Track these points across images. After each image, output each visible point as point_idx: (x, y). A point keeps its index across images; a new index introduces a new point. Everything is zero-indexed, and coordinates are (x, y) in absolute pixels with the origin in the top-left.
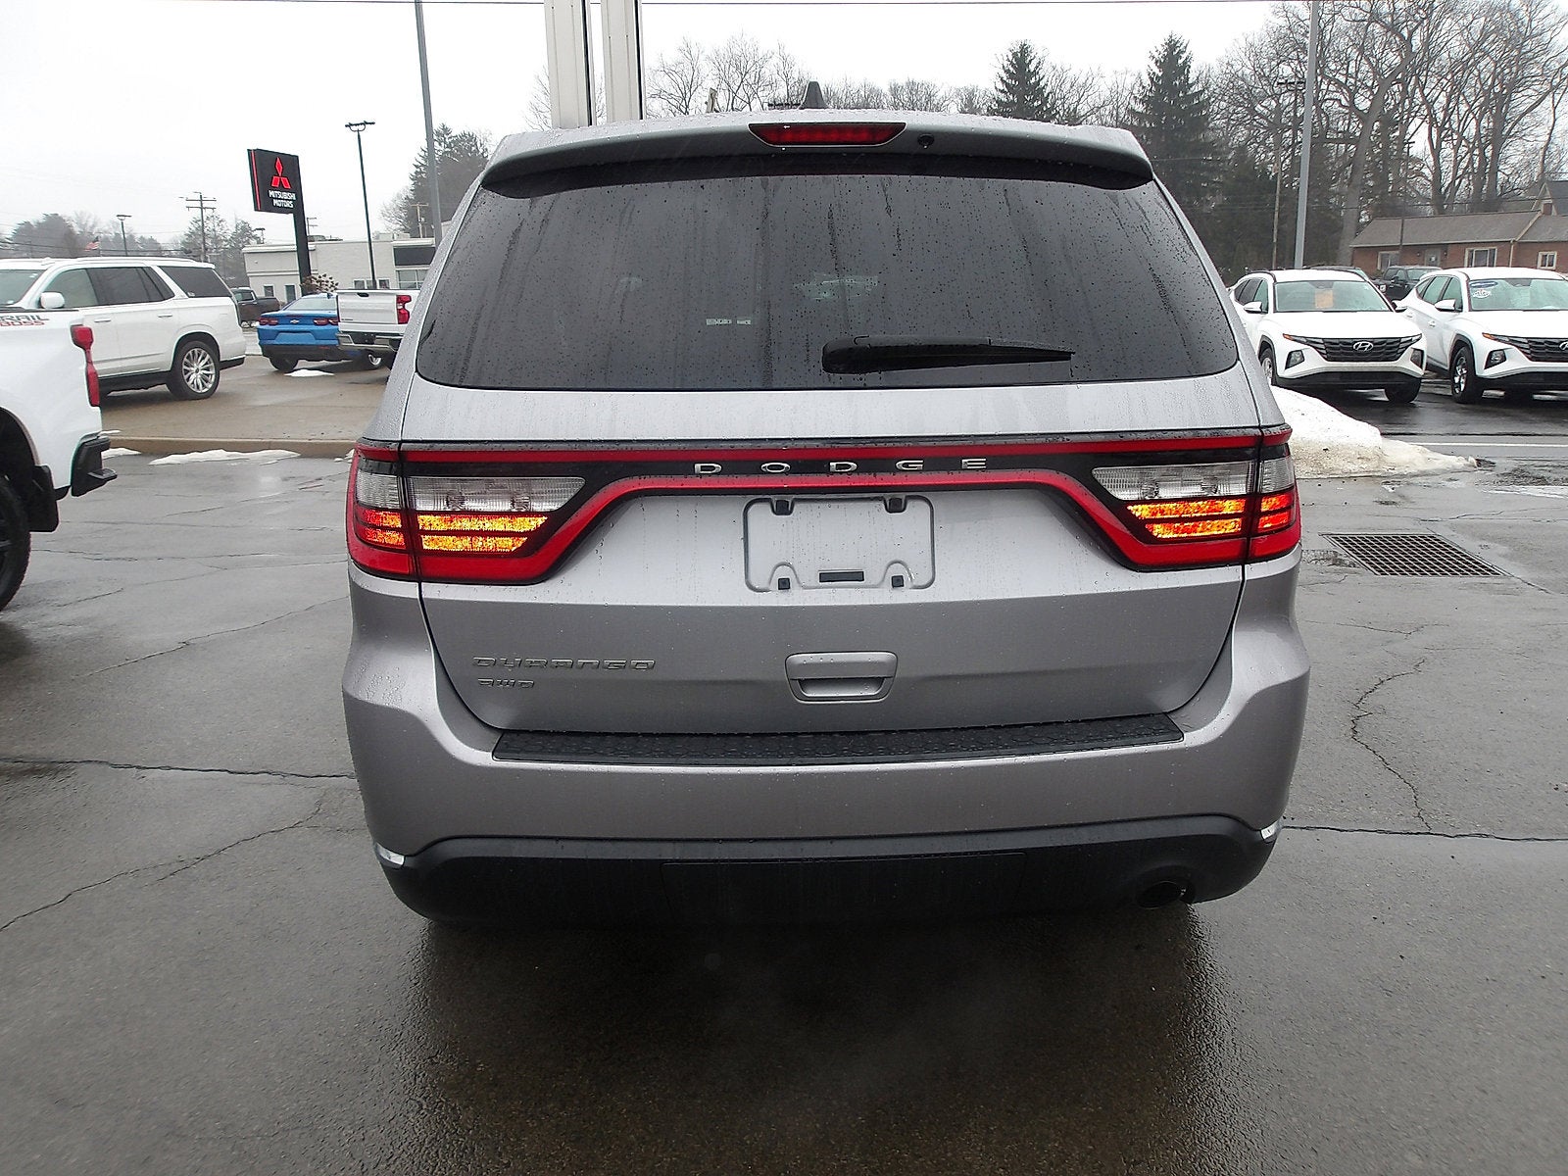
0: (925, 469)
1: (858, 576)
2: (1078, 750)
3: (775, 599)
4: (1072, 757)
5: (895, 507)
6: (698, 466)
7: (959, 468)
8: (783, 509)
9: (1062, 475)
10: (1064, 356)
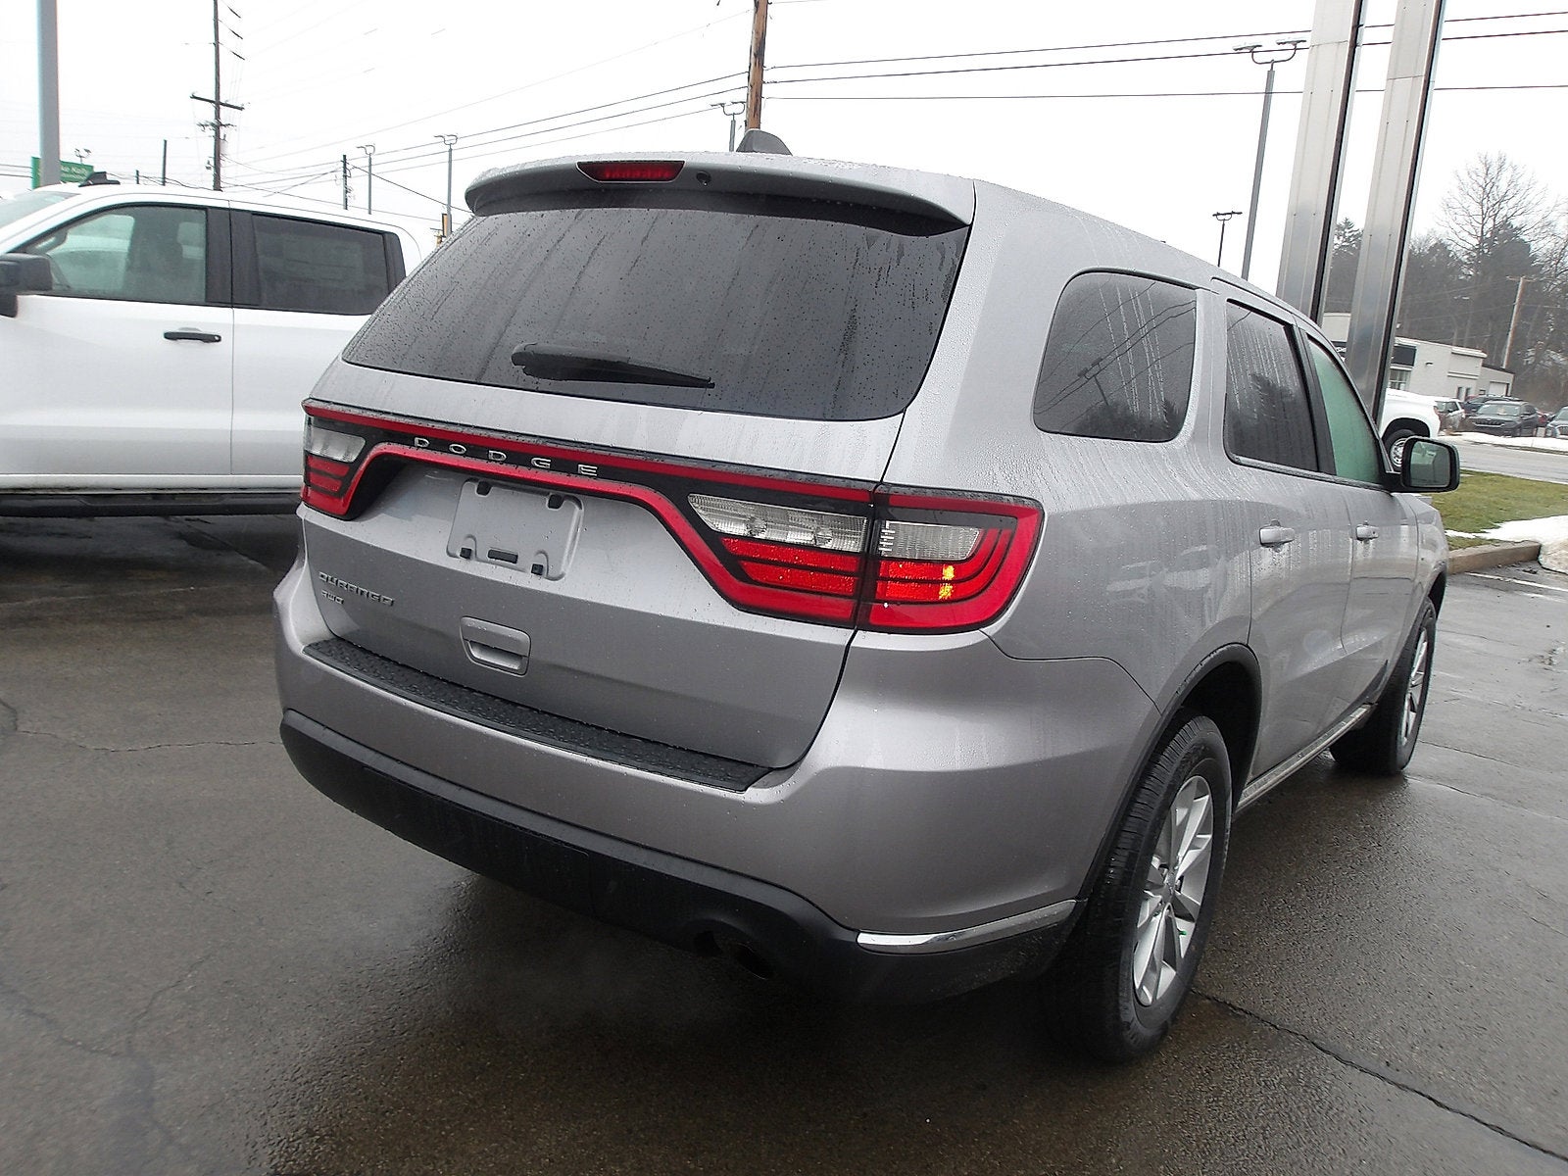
0: (551, 469)
1: (514, 559)
2: (641, 769)
3: (459, 565)
4: (633, 773)
5: (555, 503)
6: (417, 439)
7: (576, 472)
8: (484, 490)
9: (658, 495)
10: (705, 384)
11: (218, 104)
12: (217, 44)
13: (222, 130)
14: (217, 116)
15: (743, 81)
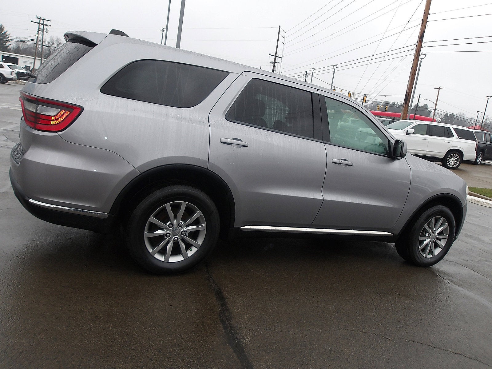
11: (276, 56)
12: (278, 40)
13: (276, 64)
14: (275, 60)
15: (415, 47)
